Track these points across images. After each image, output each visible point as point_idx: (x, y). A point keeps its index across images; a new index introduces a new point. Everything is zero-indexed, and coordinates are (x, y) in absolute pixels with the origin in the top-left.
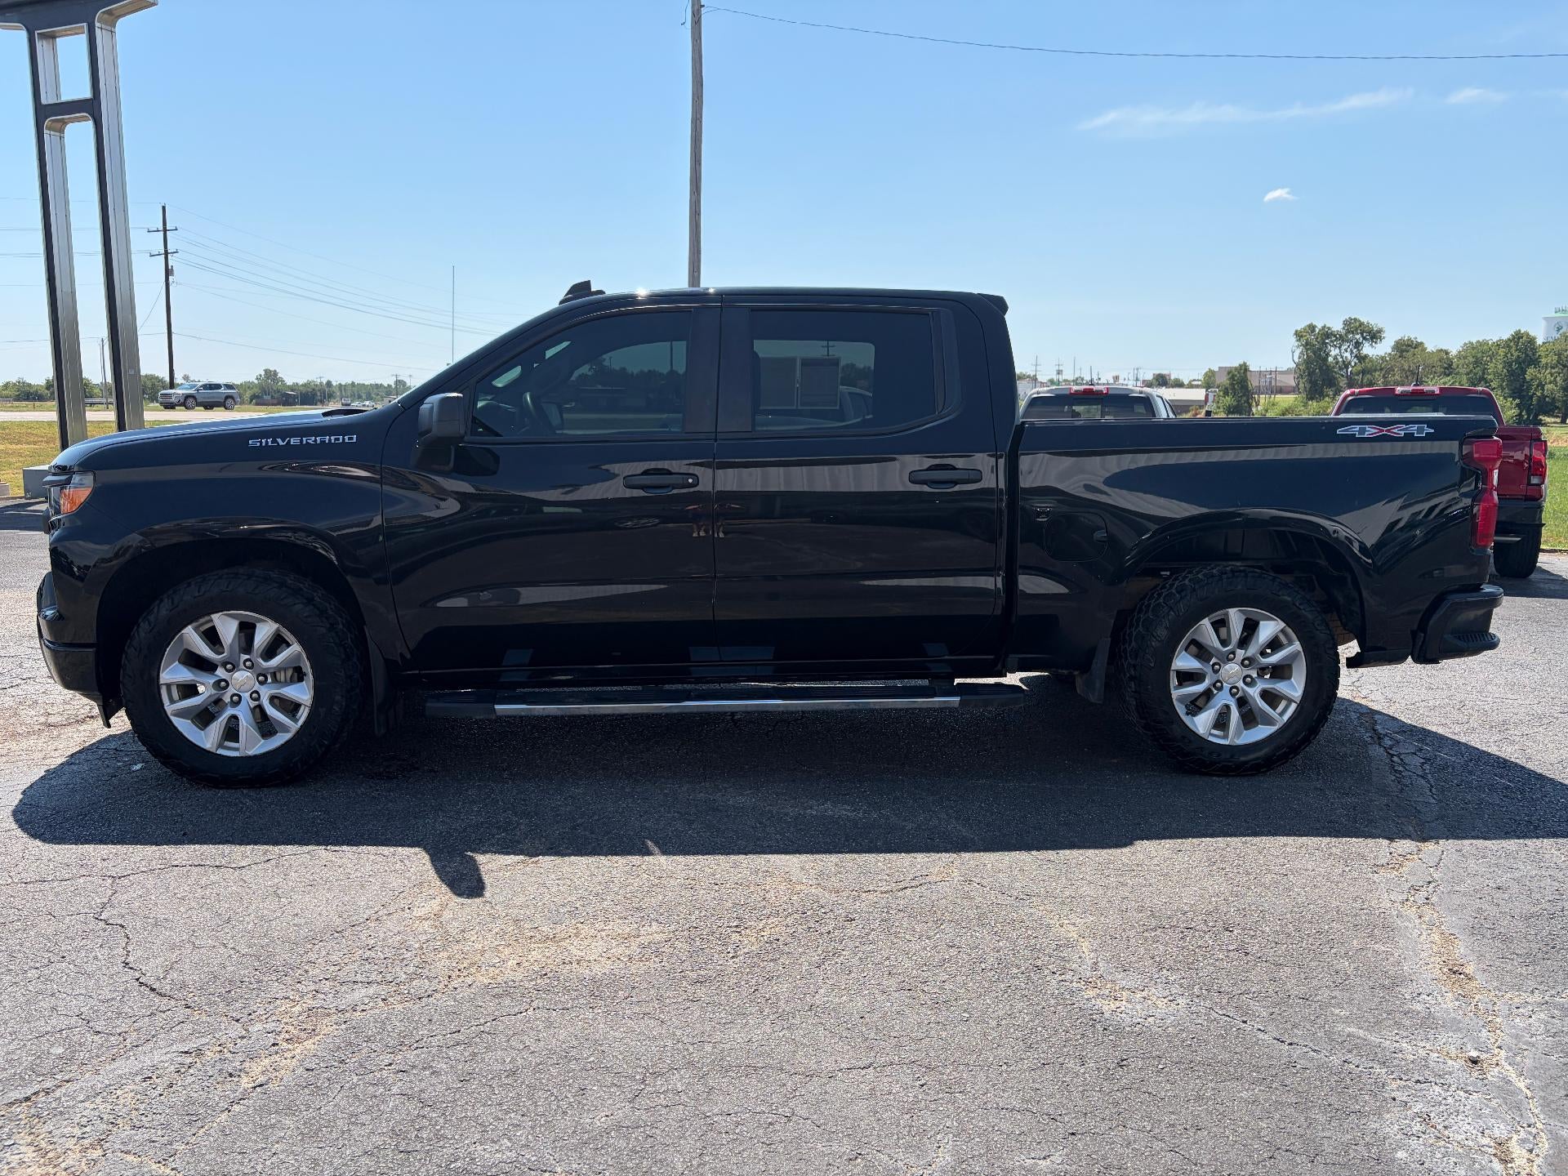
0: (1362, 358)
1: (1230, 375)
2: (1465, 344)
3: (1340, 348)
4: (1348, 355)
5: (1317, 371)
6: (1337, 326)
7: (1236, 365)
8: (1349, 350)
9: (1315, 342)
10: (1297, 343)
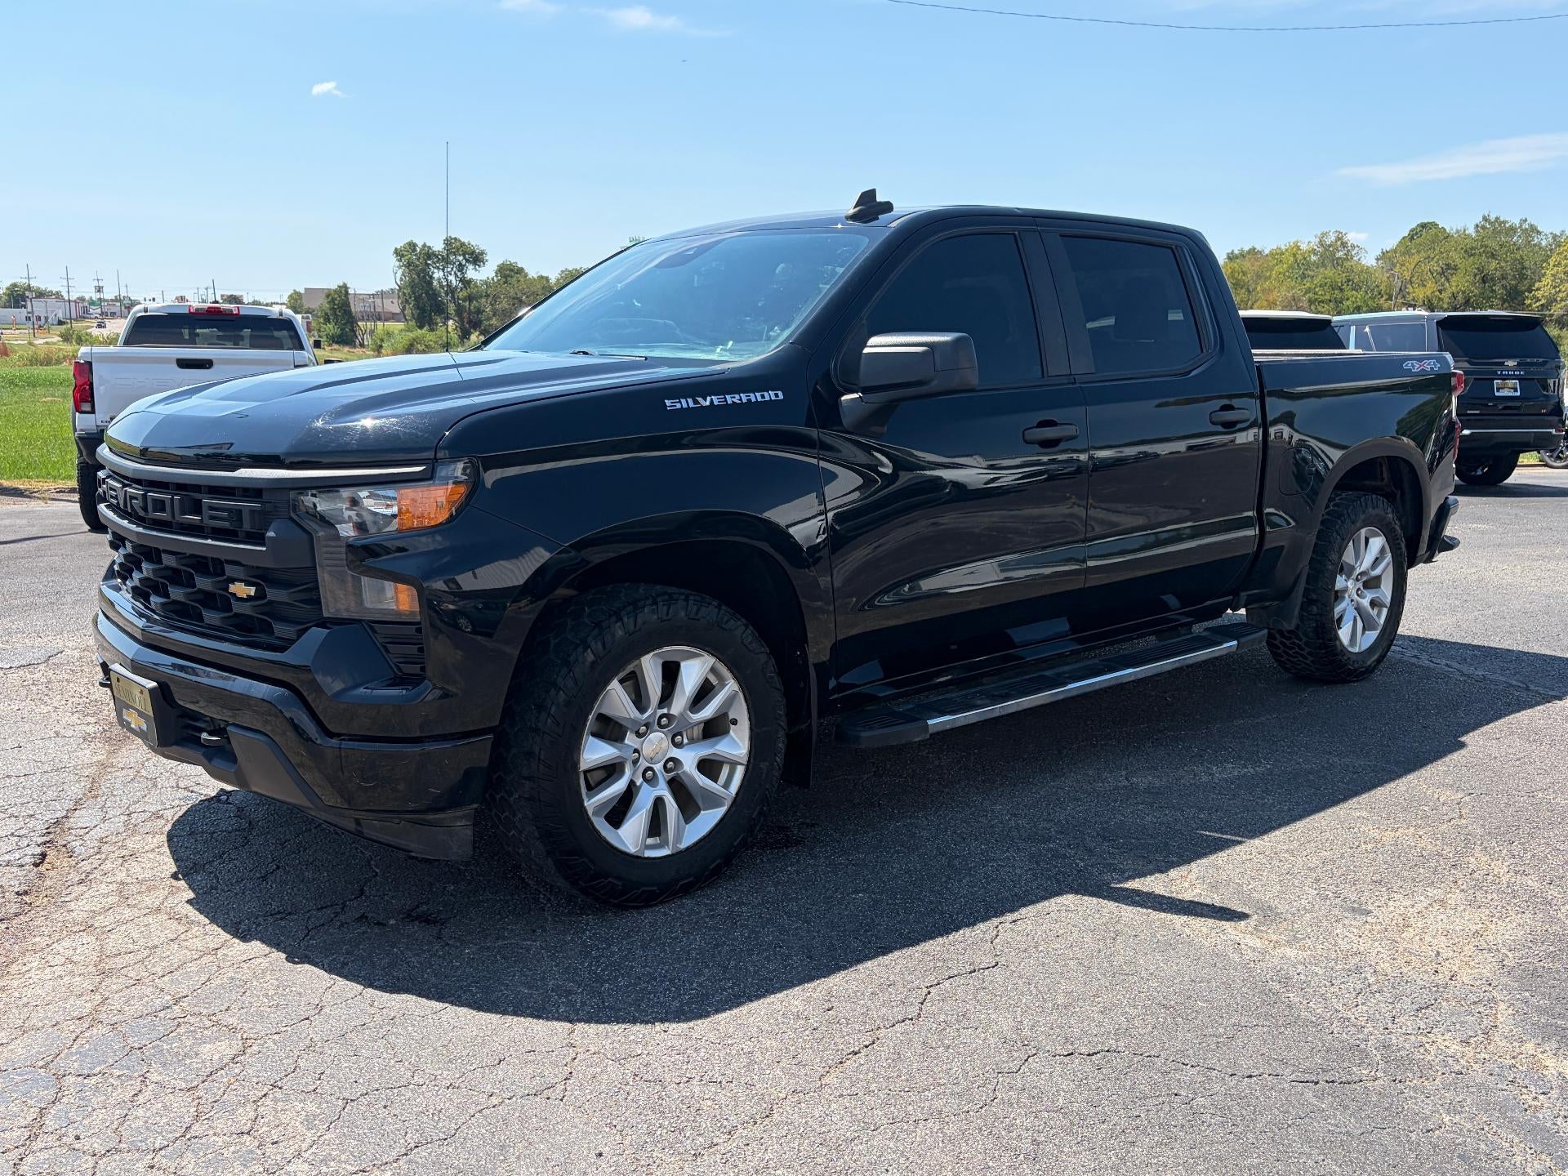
0: (466, 283)
1: (330, 298)
2: (562, 272)
3: (443, 270)
4: (452, 278)
5: (424, 295)
6: (438, 246)
7: (334, 286)
8: (453, 273)
9: (416, 260)
10: (398, 264)
